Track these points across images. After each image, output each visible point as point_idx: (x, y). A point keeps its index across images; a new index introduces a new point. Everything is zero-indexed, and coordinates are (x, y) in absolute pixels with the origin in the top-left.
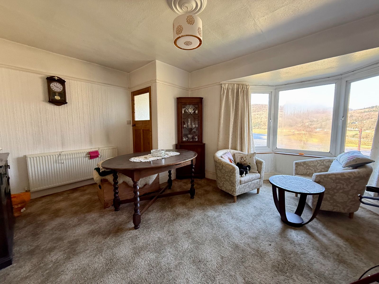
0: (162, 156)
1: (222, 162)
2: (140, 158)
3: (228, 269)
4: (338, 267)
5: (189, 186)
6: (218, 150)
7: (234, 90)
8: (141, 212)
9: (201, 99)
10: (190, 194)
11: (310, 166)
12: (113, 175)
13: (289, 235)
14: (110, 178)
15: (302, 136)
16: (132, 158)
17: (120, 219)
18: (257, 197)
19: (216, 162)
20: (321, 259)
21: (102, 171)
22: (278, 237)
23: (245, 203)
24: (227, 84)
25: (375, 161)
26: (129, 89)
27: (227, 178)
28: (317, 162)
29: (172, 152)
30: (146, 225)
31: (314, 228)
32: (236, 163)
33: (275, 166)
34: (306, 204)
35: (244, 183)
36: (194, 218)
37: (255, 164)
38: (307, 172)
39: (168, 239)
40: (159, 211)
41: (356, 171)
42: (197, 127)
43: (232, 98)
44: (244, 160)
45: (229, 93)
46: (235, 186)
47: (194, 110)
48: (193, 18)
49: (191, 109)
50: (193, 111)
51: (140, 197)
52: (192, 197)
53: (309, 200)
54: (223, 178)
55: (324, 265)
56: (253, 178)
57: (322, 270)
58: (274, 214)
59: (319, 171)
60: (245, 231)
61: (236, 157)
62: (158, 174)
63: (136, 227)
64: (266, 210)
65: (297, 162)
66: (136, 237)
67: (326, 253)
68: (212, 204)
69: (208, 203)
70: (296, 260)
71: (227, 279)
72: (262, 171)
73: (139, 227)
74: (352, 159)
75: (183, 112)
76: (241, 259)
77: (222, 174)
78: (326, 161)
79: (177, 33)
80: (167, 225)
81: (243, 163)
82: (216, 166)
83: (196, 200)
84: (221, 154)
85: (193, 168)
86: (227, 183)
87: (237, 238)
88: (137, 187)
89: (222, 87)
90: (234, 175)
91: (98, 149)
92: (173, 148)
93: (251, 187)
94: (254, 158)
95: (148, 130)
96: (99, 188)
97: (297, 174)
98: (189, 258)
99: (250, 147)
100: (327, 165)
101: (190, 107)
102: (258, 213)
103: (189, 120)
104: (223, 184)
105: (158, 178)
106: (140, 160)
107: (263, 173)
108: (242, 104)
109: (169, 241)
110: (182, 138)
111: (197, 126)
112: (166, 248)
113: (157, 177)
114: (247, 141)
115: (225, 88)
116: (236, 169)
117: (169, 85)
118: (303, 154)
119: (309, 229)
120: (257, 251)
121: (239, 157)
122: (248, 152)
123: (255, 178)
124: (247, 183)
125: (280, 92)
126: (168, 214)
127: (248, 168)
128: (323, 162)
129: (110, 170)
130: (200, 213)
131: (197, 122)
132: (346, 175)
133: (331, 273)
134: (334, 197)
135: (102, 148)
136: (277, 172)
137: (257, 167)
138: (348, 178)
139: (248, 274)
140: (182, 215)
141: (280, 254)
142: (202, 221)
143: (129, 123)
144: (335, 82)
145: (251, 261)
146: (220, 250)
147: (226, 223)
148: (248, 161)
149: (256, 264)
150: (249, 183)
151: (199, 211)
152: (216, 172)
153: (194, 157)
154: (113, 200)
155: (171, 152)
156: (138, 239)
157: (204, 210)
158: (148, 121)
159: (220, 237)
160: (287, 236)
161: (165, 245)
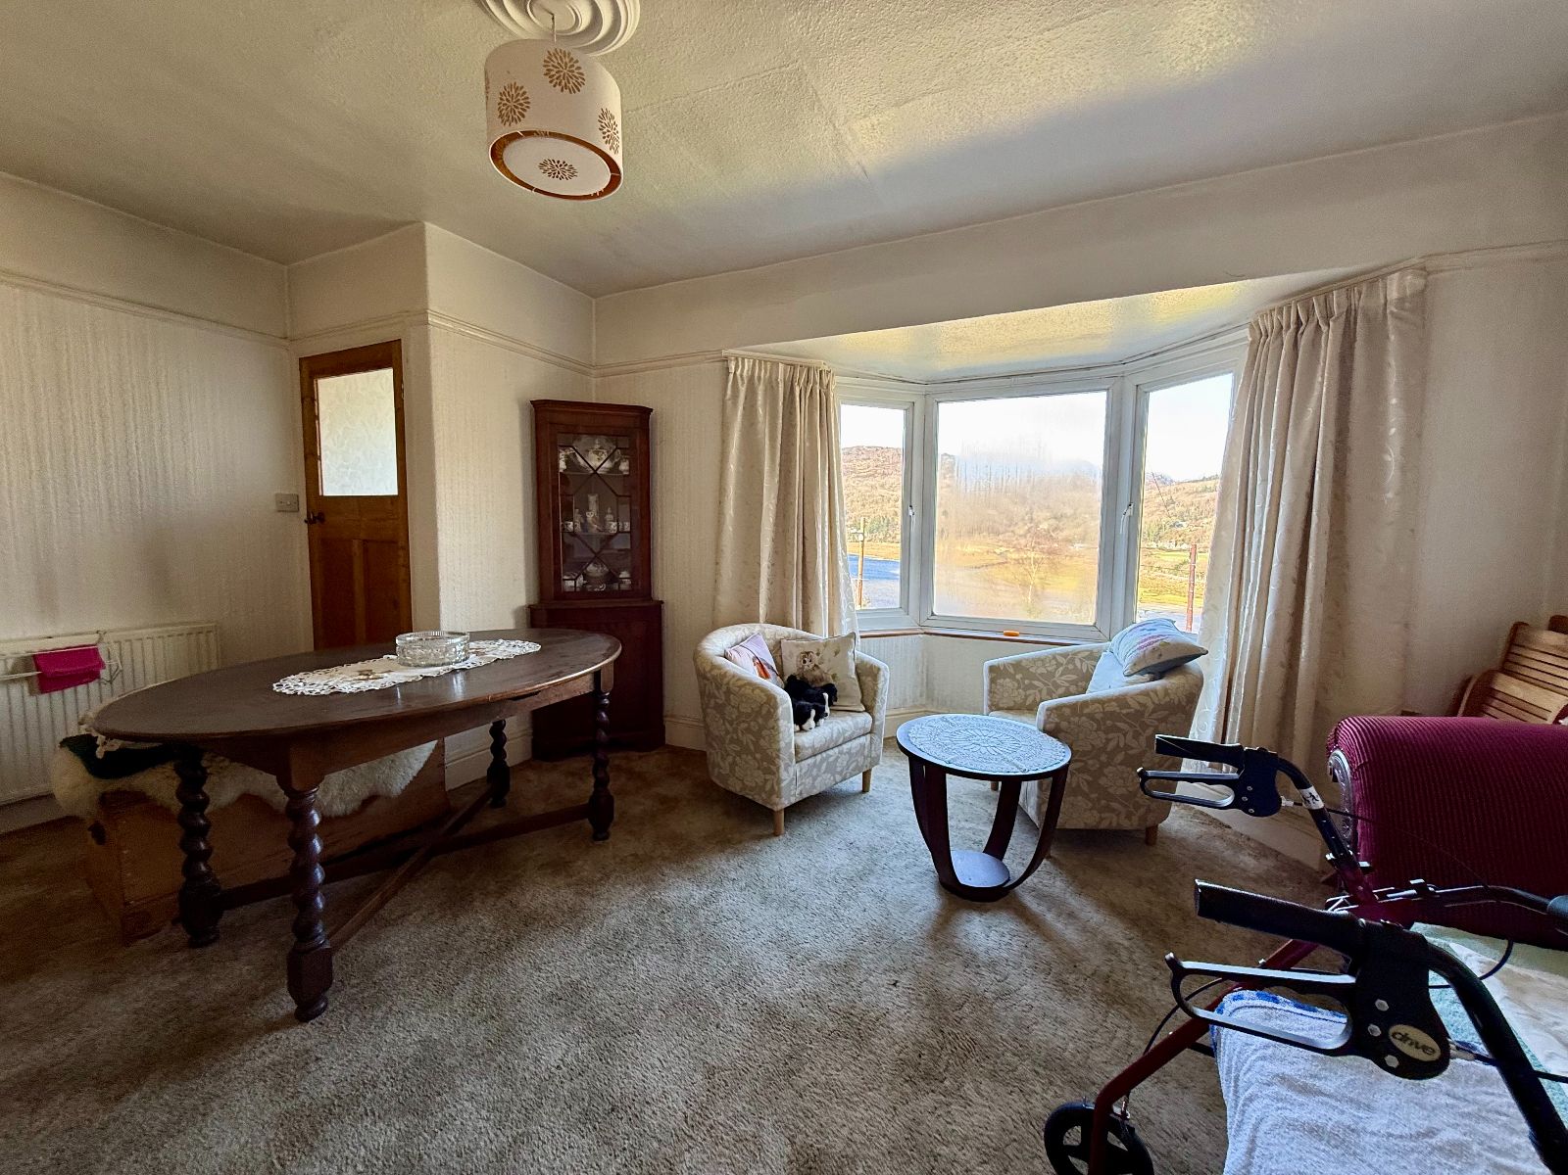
0: (449, 664)
1: (725, 675)
2: (332, 676)
3: (731, 1114)
4: (1105, 1021)
5: (588, 786)
6: (715, 626)
7: (774, 385)
8: (338, 937)
9: (645, 412)
10: (591, 822)
11: (1033, 677)
12: (177, 770)
13: (961, 935)
14: (160, 784)
15: (1027, 567)
16: (293, 677)
17: (220, 987)
18: (860, 804)
19: (705, 678)
20: (1057, 1006)
21: (107, 753)
22: (926, 949)
23: (815, 835)
24: (749, 362)
25: (1207, 652)
26: (284, 342)
27: (748, 739)
28: (1057, 660)
29: (506, 644)
30: (362, 992)
31: (1042, 897)
32: (786, 678)
33: (927, 683)
34: (1018, 811)
35: (810, 757)
36: (602, 924)
37: (854, 676)
38: (1026, 697)
39: (468, 1041)
40: (438, 915)
41: (1158, 687)
42: (629, 529)
43: (770, 416)
44: (815, 665)
45: (757, 397)
46: (778, 769)
47: (611, 457)
48: (576, 65)
49: (597, 453)
50: (607, 465)
51: (326, 862)
52: (601, 833)
53: (1030, 798)
54: (732, 741)
55: (1063, 1023)
56: (845, 731)
57: (1058, 1042)
58: (917, 863)
59: (1061, 691)
60: (808, 945)
61: (785, 652)
62: (437, 747)
63: (306, 1011)
64: (890, 853)
65: (996, 664)
66: (305, 1060)
67: (1071, 978)
68: (683, 852)
69: (667, 852)
70: (979, 1024)
71: (723, 1160)
72: (878, 704)
73: (324, 1008)
74: (1150, 647)
75: (562, 465)
76: (786, 1063)
77: (727, 724)
78: (1080, 656)
79: (501, 116)
80: (471, 976)
81: (809, 678)
82: (702, 694)
83: (620, 843)
84: (725, 643)
85: (603, 707)
86: (746, 762)
87: (777, 981)
88: (312, 816)
89: (728, 368)
90: (773, 728)
91: (97, 636)
92: (517, 623)
93: (839, 769)
94: (850, 654)
95: (393, 542)
96: (92, 842)
97: (995, 707)
98: (564, 1105)
99: (840, 614)
100: (1084, 671)
101: (594, 444)
102: (860, 868)
103: (592, 499)
104: (733, 764)
105: (436, 761)
106: (331, 684)
107: (883, 711)
108: (807, 444)
109: (472, 1049)
110: (558, 579)
111: (627, 526)
112: (458, 1082)
113: (429, 759)
114: (827, 589)
115: (739, 377)
116: (778, 700)
117: (494, 344)
118: (1016, 635)
119: (1025, 901)
120: (848, 1016)
121: (797, 652)
122: (831, 631)
123: (854, 732)
124: (824, 755)
125: (940, 404)
126: (481, 921)
127: (826, 695)
128: (1072, 661)
129: (155, 745)
130: (632, 900)
131: (625, 509)
132: (1131, 702)
133: (1082, 1044)
134: (1103, 781)
135: (125, 630)
136: (935, 703)
137: (862, 693)
138: (1137, 711)
139: (807, 1117)
140: (548, 918)
141: (927, 1013)
142: (638, 933)
143: (286, 506)
144: (1107, 387)
145: (820, 1062)
146: (703, 1044)
147: (737, 924)
148: (828, 669)
149: (838, 1070)
150: (830, 752)
151: (628, 889)
152: (705, 717)
153: (610, 659)
154: (176, 896)
155: (501, 641)
156: (313, 1067)
157: (648, 881)
158: (394, 496)
159: (709, 987)
160: (956, 941)
161: (452, 1069)
